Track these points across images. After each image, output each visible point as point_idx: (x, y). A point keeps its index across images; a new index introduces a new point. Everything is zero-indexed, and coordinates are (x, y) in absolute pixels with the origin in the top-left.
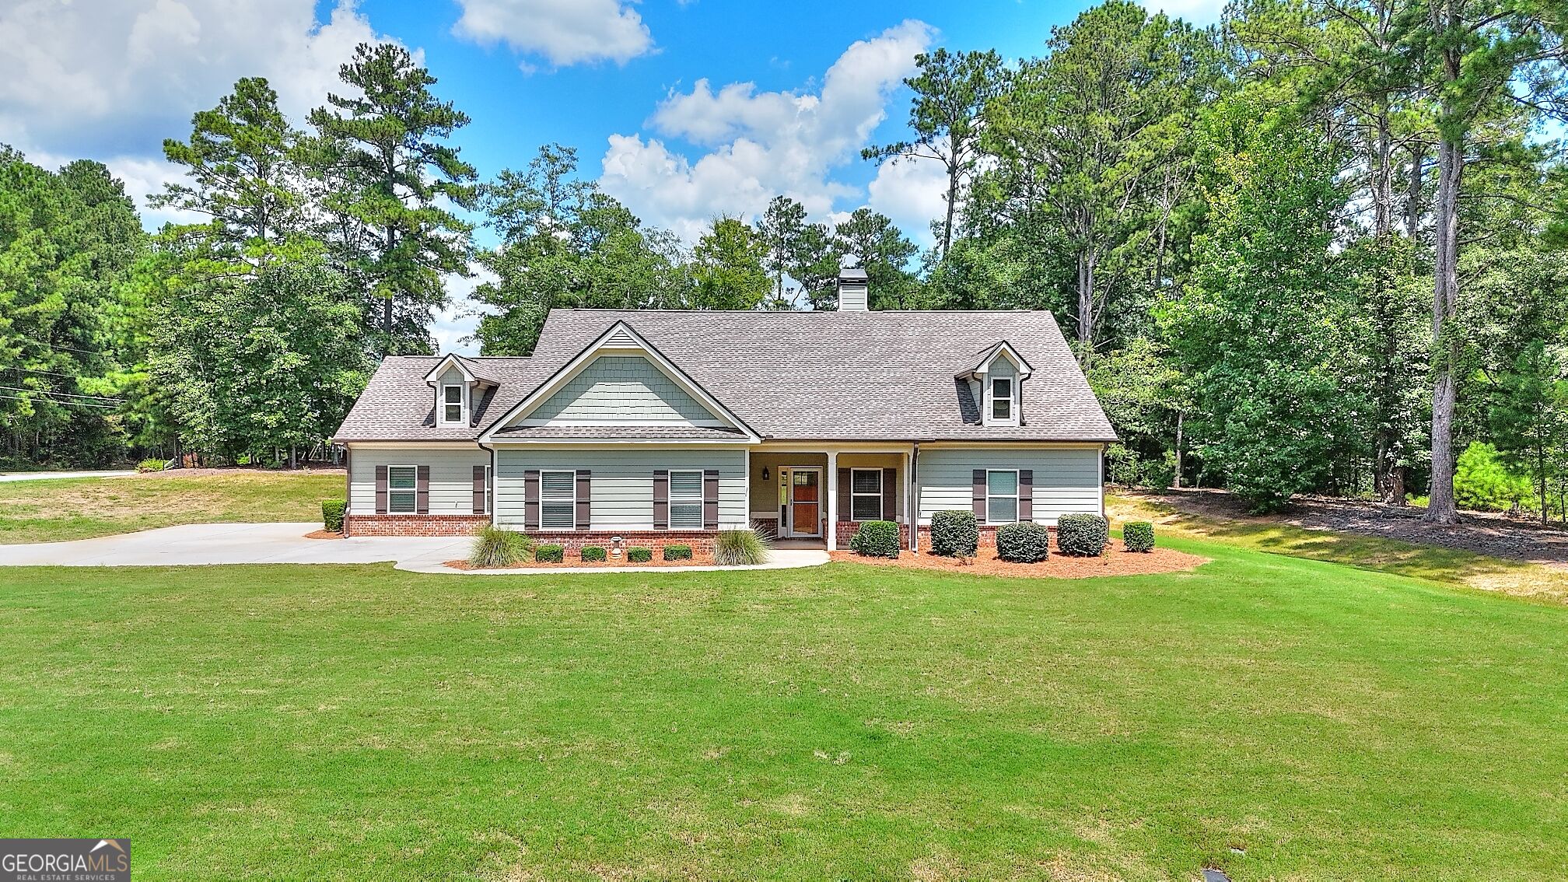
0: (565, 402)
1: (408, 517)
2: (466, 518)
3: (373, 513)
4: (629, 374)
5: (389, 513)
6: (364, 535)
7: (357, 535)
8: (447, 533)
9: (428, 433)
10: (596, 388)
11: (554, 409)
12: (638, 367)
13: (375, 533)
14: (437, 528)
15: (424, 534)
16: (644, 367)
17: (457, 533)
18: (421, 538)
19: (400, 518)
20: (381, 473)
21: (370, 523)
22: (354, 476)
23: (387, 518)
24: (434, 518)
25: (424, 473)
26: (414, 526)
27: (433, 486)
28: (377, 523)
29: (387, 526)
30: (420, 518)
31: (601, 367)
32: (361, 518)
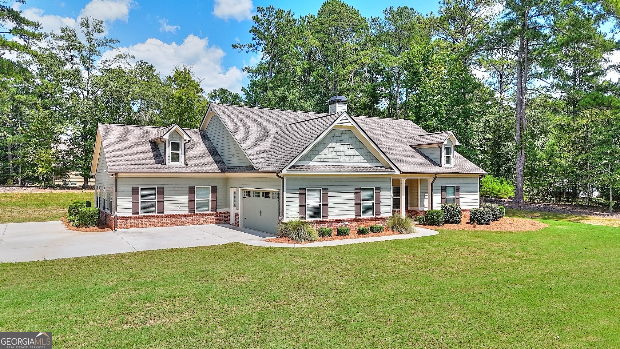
0: (317, 152)
1: (152, 216)
2: (185, 216)
3: (130, 215)
4: (344, 139)
5: (140, 214)
6: (126, 228)
7: (121, 228)
8: (175, 224)
9: (159, 167)
10: (330, 145)
11: (312, 156)
12: (348, 135)
13: (132, 226)
14: (169, 222)
15: (162, 226)
16: (351, 136)
17: (181, 224)
18: (160, 228)
19: (147, 217)
20: (135, 191)
21: (129, 220)
22: (118, 193)
23: (140, 217)
24: (167, 216)
25: (161, 191)
26: (156, 221)
27: (166, 198)
28: (133, 221)
29: (140, 222)
30: (159, 217)
31: (333, 135)
32: (123, 218)
